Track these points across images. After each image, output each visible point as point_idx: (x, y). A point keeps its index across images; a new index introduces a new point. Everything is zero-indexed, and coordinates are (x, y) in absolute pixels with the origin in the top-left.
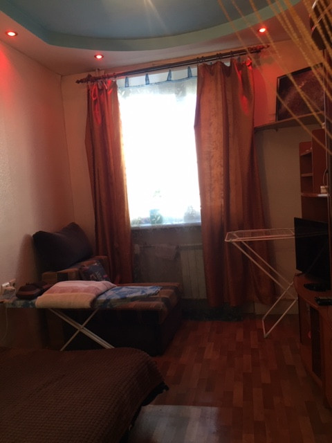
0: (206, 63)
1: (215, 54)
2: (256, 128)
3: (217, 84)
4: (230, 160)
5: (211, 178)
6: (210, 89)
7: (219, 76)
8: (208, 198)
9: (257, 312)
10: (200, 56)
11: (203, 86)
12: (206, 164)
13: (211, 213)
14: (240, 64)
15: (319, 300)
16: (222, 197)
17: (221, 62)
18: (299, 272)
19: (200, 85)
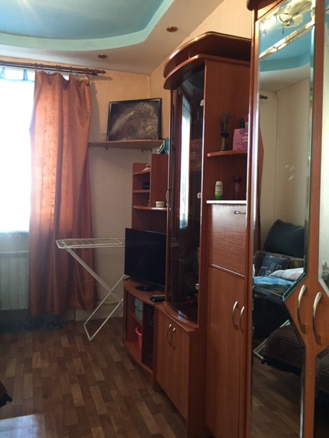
0: (45, 71)
1: (55, 65)
2: (89, 143)
3: (54, 94)
4: (63, 170)
5: (42, 185)
6: (47, 98)
7: (57, 87)
8: (38, 205)
9: (78, 319)
10: (39, 63)
11: (40, 92)
12: (38, 170)
13: (41, 220)
14: (78, 81)
15: (154, 298)
16: (52, 205)
17: (59, 74)
18: (128, 276)
19: (38, 91)
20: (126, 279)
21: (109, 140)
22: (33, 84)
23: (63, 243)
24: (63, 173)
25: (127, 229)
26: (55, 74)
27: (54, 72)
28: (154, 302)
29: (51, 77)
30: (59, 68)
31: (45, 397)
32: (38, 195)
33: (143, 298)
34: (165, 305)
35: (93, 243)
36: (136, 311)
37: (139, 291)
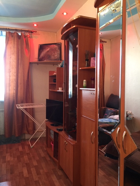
0: (10, 31)
1: (14, 29)
2: (30, 63)
3: (14, 41)
4: (19, 74)
5: (10, 80)
6: (11, 43)
7: (15, 38)
8: (8, 89)
9: (26, 138)
10: (7, 28)
11: (8, 40)
12: (8, 74)
13: (9, 96)
14: (25, 36)
15: (58, 129)
16: (14, 89)
17: (17, 33)
18: (48, 120)
19: (7, 40)
20: (47, 121)
21: (39, 61)
22: (5, 37)
23: (19, 105)
24: (19, 75)
25: (47, 99)
26: (15, 33)
27: (14, 32)
28: (59, 131)
29: (13, 34)
30: (16, 30)
31: (11, 173)
32: (8, 85)
33: (54, 129)
34: (63, 133)
35: (32, 105)
36: (51, 135)
37: (52, 126)
